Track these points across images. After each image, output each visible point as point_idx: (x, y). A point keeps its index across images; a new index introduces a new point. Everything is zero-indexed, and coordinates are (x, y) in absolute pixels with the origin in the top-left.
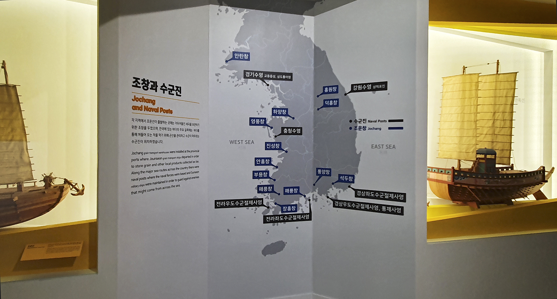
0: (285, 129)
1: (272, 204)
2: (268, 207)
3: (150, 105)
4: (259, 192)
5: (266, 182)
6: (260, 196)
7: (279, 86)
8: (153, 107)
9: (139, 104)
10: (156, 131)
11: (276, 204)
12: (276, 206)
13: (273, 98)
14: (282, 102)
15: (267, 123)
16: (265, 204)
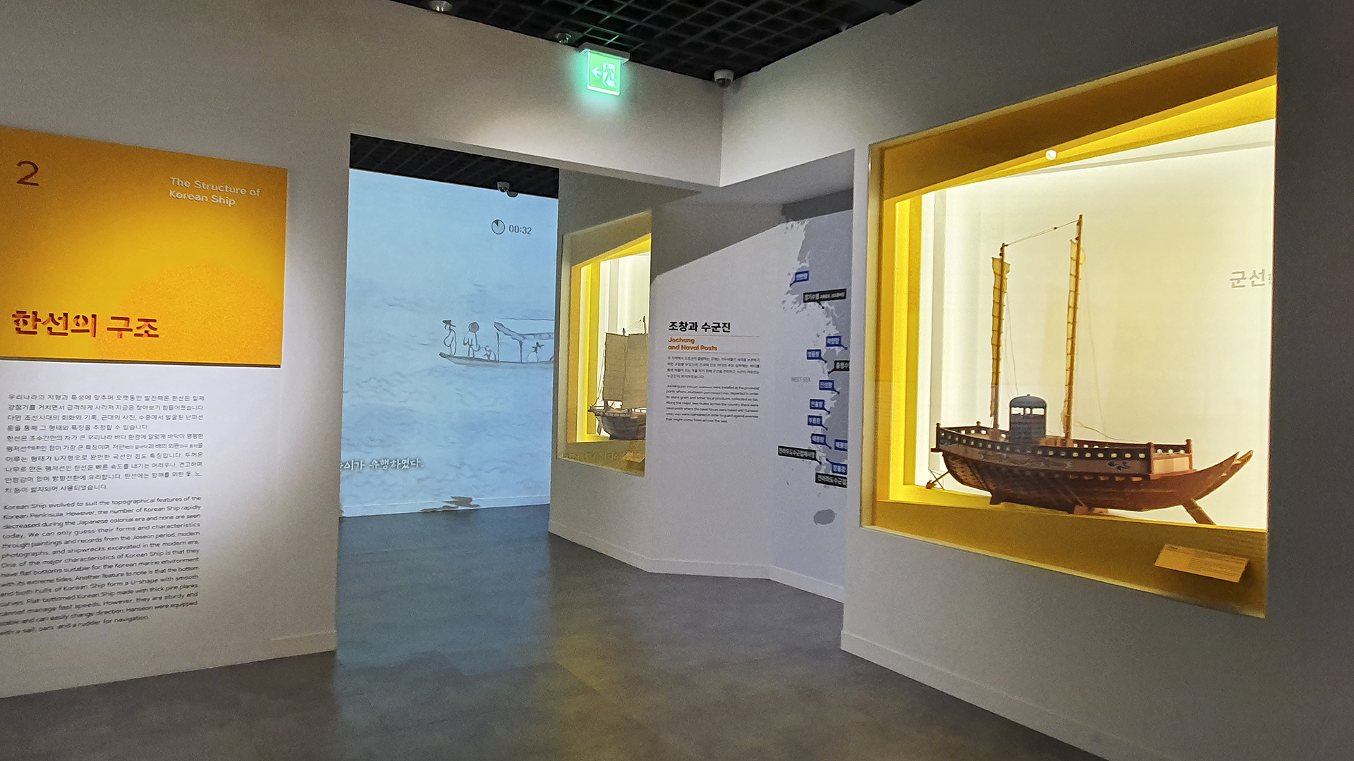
0: (838, 363)
1: (824, 461)
2: (820, 463)
3: (689, 344)
4: (813, 442)
5: (819, 430)
6: (813, 447)
7: (833, 308)
8: (693, 345)
9: (676, 344)
10: (695, 367)
11: (827, 460)
12: (827, 462)
13: (828, 324)
14: (836, 329)
15: (822, 355)
16: (818, 458)
